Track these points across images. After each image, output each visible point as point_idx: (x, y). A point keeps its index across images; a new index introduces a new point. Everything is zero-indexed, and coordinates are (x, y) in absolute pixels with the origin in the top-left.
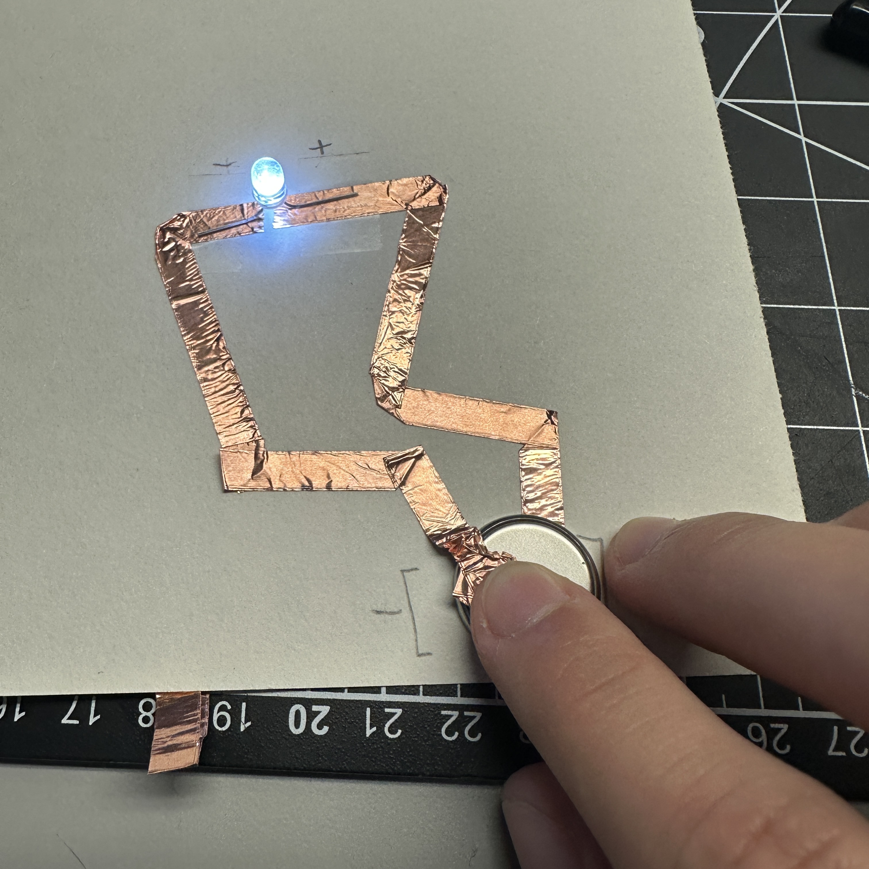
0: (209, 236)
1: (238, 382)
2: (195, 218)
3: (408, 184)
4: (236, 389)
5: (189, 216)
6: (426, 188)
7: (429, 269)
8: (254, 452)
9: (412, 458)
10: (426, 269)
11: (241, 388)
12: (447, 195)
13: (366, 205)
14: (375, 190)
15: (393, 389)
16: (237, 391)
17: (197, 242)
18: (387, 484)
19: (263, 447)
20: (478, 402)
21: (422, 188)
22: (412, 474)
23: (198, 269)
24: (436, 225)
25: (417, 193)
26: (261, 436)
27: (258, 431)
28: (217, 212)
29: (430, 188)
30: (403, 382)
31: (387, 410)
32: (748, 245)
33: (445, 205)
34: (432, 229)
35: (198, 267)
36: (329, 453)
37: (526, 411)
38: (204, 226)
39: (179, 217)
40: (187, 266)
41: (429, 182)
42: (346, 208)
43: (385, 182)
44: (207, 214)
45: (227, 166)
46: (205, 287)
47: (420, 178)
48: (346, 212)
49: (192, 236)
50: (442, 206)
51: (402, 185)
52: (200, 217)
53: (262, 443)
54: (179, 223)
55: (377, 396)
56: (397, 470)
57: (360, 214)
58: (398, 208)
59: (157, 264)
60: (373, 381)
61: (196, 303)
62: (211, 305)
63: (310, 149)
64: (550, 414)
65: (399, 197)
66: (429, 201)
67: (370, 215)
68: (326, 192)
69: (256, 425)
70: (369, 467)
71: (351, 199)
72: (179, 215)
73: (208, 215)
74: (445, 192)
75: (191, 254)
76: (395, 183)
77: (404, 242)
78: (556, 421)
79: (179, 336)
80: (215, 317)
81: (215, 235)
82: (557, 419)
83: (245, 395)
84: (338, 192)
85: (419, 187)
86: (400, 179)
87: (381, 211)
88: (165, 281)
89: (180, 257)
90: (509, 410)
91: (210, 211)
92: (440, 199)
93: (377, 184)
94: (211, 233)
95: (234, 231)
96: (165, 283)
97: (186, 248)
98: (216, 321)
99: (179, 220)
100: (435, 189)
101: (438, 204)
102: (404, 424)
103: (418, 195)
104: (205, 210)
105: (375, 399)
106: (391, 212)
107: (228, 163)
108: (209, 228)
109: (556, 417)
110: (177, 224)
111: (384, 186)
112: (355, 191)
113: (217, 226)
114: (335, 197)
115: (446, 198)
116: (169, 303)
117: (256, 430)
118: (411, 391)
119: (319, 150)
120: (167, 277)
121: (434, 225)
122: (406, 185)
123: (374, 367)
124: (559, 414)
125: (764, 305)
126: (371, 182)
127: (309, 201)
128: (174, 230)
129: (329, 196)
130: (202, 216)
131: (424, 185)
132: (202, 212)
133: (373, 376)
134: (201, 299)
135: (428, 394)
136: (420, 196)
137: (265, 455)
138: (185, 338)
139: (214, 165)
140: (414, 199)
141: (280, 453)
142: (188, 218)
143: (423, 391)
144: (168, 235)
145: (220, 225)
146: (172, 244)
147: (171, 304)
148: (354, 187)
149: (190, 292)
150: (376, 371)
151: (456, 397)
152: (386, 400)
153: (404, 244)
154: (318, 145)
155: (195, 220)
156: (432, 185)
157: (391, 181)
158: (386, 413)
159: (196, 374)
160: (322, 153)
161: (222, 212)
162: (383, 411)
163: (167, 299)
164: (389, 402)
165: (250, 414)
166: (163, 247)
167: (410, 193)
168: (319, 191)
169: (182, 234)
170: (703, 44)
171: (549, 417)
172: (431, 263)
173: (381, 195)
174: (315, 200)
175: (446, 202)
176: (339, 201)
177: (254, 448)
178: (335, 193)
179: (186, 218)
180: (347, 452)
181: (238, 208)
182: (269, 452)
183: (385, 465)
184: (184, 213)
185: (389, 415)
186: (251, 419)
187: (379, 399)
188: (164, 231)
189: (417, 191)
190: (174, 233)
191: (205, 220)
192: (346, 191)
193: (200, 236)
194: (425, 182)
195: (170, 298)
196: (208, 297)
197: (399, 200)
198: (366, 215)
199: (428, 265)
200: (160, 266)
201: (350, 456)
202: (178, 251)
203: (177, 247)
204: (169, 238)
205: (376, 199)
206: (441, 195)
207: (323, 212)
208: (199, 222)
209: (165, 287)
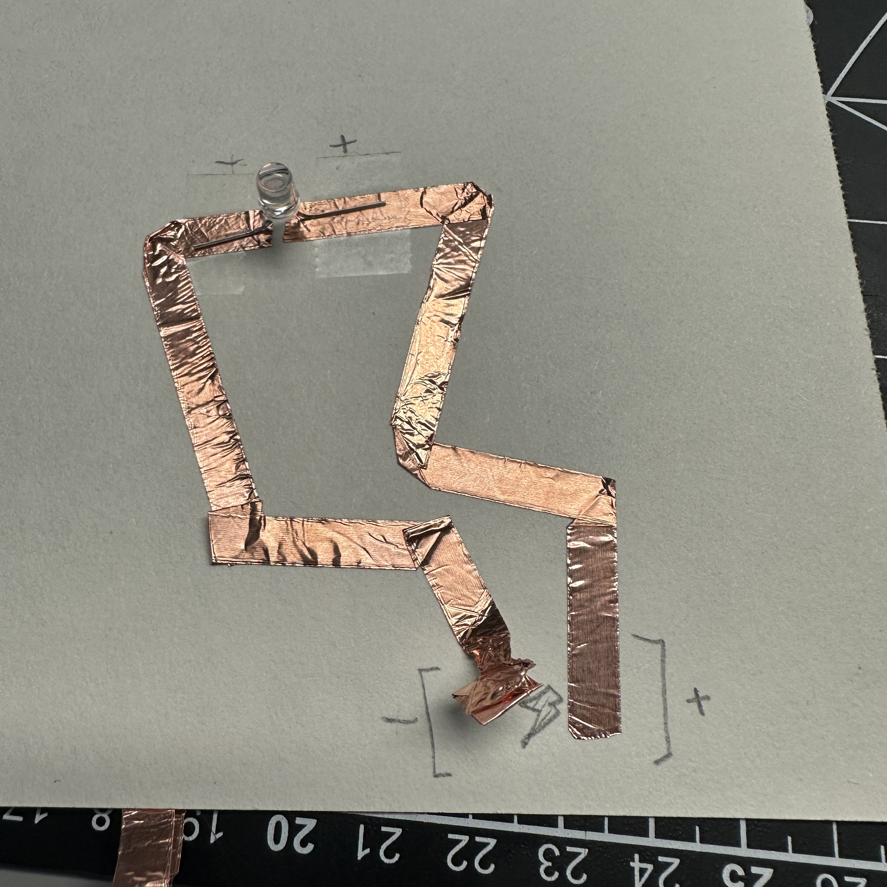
0: (207, 250)
1: (234, 429)
2: (191, 227)
3: (447, 192)
4: (231, 438)
5: (184, 224)
6: (467, 198)
7: (467, 298)
8: (248, 516)
10: (463, 299)
11: (238, 437)
12: (493, 207)
13: (394, 217)
14: (407, 199)
15: (419, 446)
16: (232, 441)
17: (193, 256)
18: (406, 562)
19: (260, 511)
20: (520, 465)
21: (462, 198)
22: (437, 552)
23: (192, 290)
24: (476, 244)
25: (457, 203)
26: (258, 497)
27: (255, 491)
28: (217, 221)
29: (471, 198)
30: (431, 438)
31: (410, 471)
33: (489, 219)
34: (472, 249)
35: (192, 288)
36: (340, 521)
37: (579, 477)
38: (202, 237)
39: (173, 226)
40: (179, 286)
41: (471, 190)
42: (370, 220)
43: (418, 189)
44: (206, 222)
45: (232, 164)
46: (199, 312)
47: (461, 185)
48: (371, 225)
49: (187, 249)
50: (486, 220)
51: (438, 193)
52: (197, 225)
53: (259, 506)
54: (173, 233)
55: (398, 452)
56: (419, 546)
57: (387, 228)
58: (433, 222)
59: (145, 282)
60: (394, 433)
61: (188, 332)
62: (206, 335)
63: (331, 146)
64: (607, 482)
65: (434, 208)
66: (470, 214)
67: (399, 229)
68: (347, 199)
69: (253, 484)
70: (385, 539)
71: (377, 209)
72: (173, 223)
74: (491, 205)
75: (184, 271)
76: (430, 192)
77: (439, 264)
78: (613, 493)
79: (168, 371)
80: (210, 349)
81: (214, 249)
82: (615, 489)
83: (242, 447)
84: (362, 200)
85: (459, 196)
86: (437, 186)
87: (413, 224)
88: (154, 303)
89: (172, 274)
90: (557, 476)
91: (209, 218)
92: (483, 212)
93: (409, 192)
94: (210, 246)
95: (236, 244)
96: (153, 306)
97: (179, 264)
98: (211, 353)
99: (172, 229)
100: (478, 199)
101: (481, 218)
102: (430, 488)
103: (456, 208)
104: (203, 218)
105: (395, 456)
106: (424, 227)
107: (234, 160)
108: (208, 240)
109: (614, 486)
110: (170, 234)
111: (417, 194)
112: (383, 200)
113: (217, 238)
114: (358, 205)
115: (490, 212)
116: (155, 328)
117: (253, 490)
118: (438, 448)
119: (342, 147)
120: (156, 298)
121: (474, 245)
122: (442, 194)
123: (397, 417)
124: (617, 484)
126: (402, 189)
127: (328, 209)
128: (167, 241)
129: (352, 204)
130: (200, 225)
131: (465, 194)
132: (201, 219)
133: (394, 428)
134: (195, 326)
135: (459, 452)
136: (459, 208)
137: (262, 521)
138: (174, 374)
139: (216, 162)
140: (452, 212)
141: (281, 518)
142: (183, 227)
143: (454, 449)
144: (159, 247)
145: (221, 236)
146: (165, 258)
147: (160, 331)
148: (382, 195)
149: (181, 318)
150: (398, 422)
151: (493, 458)
152: (409, 459)
153: (437, 266)
154: (340, 142)
155: (191, 230)
156: (474, 194)
157: (425, 188)
158: (408, 475)
159: (185, 418)
160: (345, 151)
161: (224, 221)
162: (405, 472)
163: (154, 325)
164: (413, 460)
165: (247, 469)
166: (152, 262)
167: (448, 204)
168: (339, 199)
169: (175, 247)
170: (812, 26)
171: (605, 486)
172: (470, 291)
173: (416, 206)
174: (334, 209)
175: (490, 216)
176: (363, 212)
177: (249, 511)
178: (359, 201)
179: (181, 227)
180: (360, 521)
181: (243, 216)
182: (267, 518)
183: (404, 538)
184: (179, 221)
185: (412, 477)
186: (247, 477)
187: (401, 456)
188: (154, 240)
189: (456, 201)
190: (166, 245)
191: (203, 230)
192: (372, 199)
193: (197, 250)
194: (466, 190)
195: (158, 324)
196: (203, 324)
197: (434, 212)
198: (394, 229)
199: (466, 293)
200: (148, 284)
201: (363, 526)
202: (170, 268)
203: (169, 263)
204: (160, 251)
205: (407, 209)
206: (485, 207)
207: (344, 223)
208: (196, 233)
209: (154, 310)
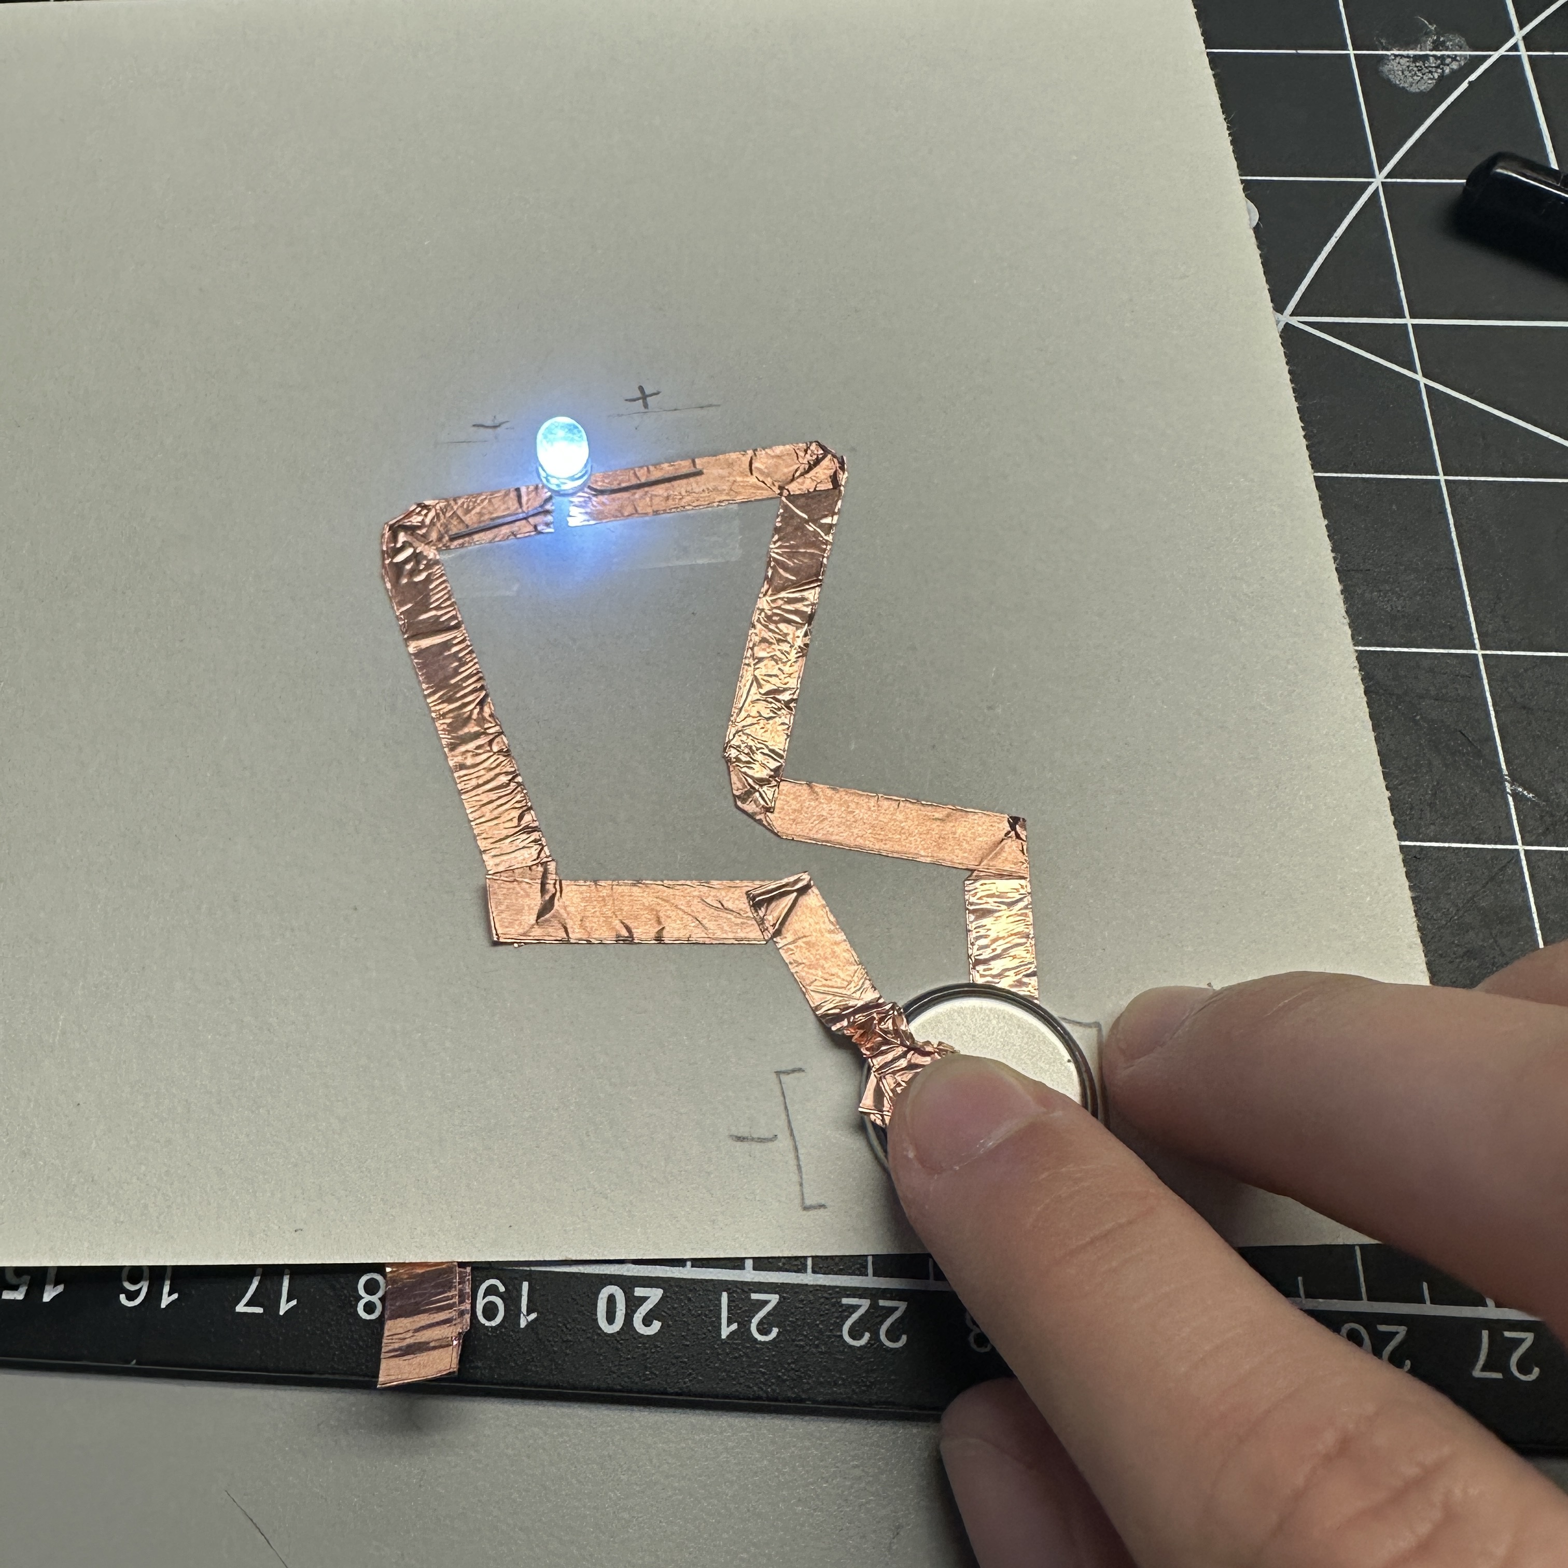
0: (467, 539)
1: (513, 769)
2: (444, 511)
3: (784, 455)
4: (510, 781)
5: (434, 506)
6: (812, 463)
7: (818, 590)
8: (539, 881)
9: (792, 892)
10: (813, 591)
11: (519, 779)
12: (846, 473)
13: (715, 489)
14: (730, 465)
15: (762, 782)
16: (512, 784)
17: (448, 548)
18: (753, 933)
19: (554, 872)
20: (898, 803)
21: (805, 461)
22: (793, 918)
23: (449, 591)
24: (827, 520)
25: (796, 471)
26: (550, 856)
27: (546, 849)
28: (478, 501)
29: (818, 462)
30: (777, 770)
31: (751, 816)
32: (1332, 551)
33: (842, 488)
34: (821, 526)
35: (449, 588)
36: (659, 883)
37: (976, 817)
38: (459, 523)
39: (419, 509)
40: (431, 587)
41: (816, 452)
42: (684, 493)
43: (745, 452)
44: (463, 503)
45: (495, 427)
46: (460, 619)
47: (802, 446)
48: (684, 500)
49: (440, 539)
50: (837, 491)
51: (773, 457)
52: (452, 508)
53: (552, 866)
54: (420, 518)
55: (735, 792)
56: (769, 912)
57: (706, 503)
58: (766, 494)
59: (385, 583)
60: (729, 768)
61: (447, 645)
62: (470, 648)
63: (626, 400)
64: (1014, 822)
65: (768, 475)
66: (815, 483)
67: (723, 504)
68: (651, 468)
69: (543, 839)
70: (723, 905)
71: (692, 480)
72: (419, 505)
73: (465, 506)
74: (842, 468)
75: (437, 567)
76: (761, 453)
77: (776, 548)
78: (1023, 834)
79: (421, 698)
80: (477, 666)
81: (476, 537)
82: (1025, 829)
83: (525, 791)
84: (671, 468)
85: (800, 459)
86: (770, 447)
87: (739, 499)
88: (398, 609)
89: (421, 571)
90: (948, 816)
91: (467, 499)
92: (834, 479)
93: (733, 456)
94: (470, 534)
95: (505, 530)
96: (398, 614)
97: (429, 558)
98: (478, 673)
99: (419, 514)
100: (826, 462)
101: (831, 487)
102: (779, 836)
103: (798, 474)
104: (459, 498)
105: (731, 798)
106: (756, 500)
107: (497, 422)
108: (467, 526)
109: (1024, 827)
110: (416, 520)
111: (743, 458)
112: (699, 467)
113: (480, 522)
114: (667, 476)
115: (843, 477)
116: (402, 643)
117: (543, 847)
118: (790, 785)
119: (641, 401)
120: (401, 604)
121: (824, 521)
122: (778, 457)
123: (731, 746)
124: (1028, 823)
125: (1360, 648)
126: (724, 453)
127: (626, 482)
128: (411, 530)
129: (656, 475)
130: (455, 507)
131: (808, 456)
132: (455, 500)
133: (728, 760)
134: (455, 638)
135: (816, 789)
136: (802, 475)
137: (558, 887)
138: (429, 700)
139: (474, 426)
140: (793, 480)
141: (581, 882)
142: (433, 510)
143: (809, 785)
144: (402, 537)
145: (484, 521)
146: (409, 552)
147: (407, 646)
148: (697, 461)
149: (437, 627)
150: (733, 753)
151: (862, 795)
152: (750, 799)
153: (776, 551)
154: (638, 394)
155: (444, 514)
156: (820, 456)
157: (755, 450)
158: (751, 821)
159: (446, 757)
160: (646, 406)
161: (487, 501)
162: (745, 817)
163: (398, 637)
164: (755, 802)
165: (533, 821)
166: (393, 558)
167: (786, 470)
168: (641, 467)
169: (424, 536)
170: (1256, 229)
171: (1013, 827)
172: (821, 581)
173: (742, 474)
174: (634, 481)
175: (843, 483)
176: (673, 483)
177: (540, 875)
178: (667, 470)
179: (429, 510)
180: (689, 883)
181: (513, 495)
182: (563, 882)
183: (749, 902)
184: (427, 503)
185: (754, 824)
186: (535, 829)
187: (739, 797)
188: (395, 530)
189: (797, 466)
190: (412, 534)
191: (460, 513)
192: (684, 466)
193: (452, 539)
194: (809, 452)
195: (406, 636)
196: (466, 635)
197: (769, 481)
198: (715, 504)
199: (816, 585)
200: (389, 586)
201: (693, 889)
202: (418, 563)
203: (416, 557)
204: (403, 543)
205: (732, 479)
206: (835, 473)
207: (648, 499)
208: (451, 517)
209: (398, 618)
